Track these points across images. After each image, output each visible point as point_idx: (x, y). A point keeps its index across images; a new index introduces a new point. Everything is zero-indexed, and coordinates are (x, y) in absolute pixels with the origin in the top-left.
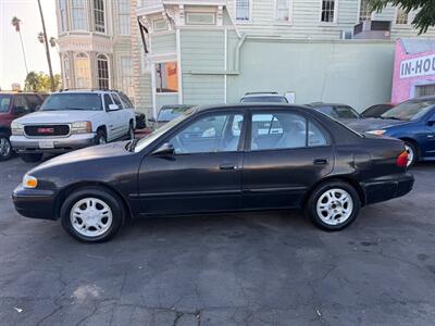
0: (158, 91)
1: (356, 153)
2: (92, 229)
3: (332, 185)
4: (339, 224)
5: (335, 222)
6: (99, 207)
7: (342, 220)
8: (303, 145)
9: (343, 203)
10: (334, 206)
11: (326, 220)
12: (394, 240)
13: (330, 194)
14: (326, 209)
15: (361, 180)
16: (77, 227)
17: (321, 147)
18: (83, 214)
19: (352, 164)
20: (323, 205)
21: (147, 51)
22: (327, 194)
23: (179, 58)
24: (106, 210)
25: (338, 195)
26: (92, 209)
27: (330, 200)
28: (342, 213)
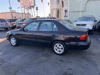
0: (65, 16)
1: (65, 34)
5: (59, 53)
7: (61, 53)
9: (61, 48)
14: (56, 48)
19: (63, 37)
21: (63, 7)
22: (56, 44)
23: (69, 8)
24: (15, 40)
25: (60, 45)
26: (13, 40)
27: (57, 46)
28: (61, 51)
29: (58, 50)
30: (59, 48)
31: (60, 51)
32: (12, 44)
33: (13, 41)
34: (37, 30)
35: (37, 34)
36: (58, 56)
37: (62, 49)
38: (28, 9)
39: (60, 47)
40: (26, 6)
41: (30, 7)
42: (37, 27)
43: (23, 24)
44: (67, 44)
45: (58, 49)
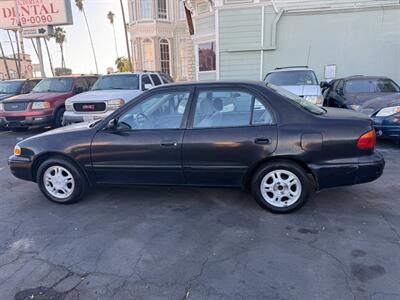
1: (304, 133)
2: (61, 192)
3: (277, 165)
4: (286, 207)
5: (281, 204)
6: (64, 174)
7: (290, 203)
8: (247, 123)
9: (290, 185)
10: (280, 188)
11: (270, 201)
12: (340, 230)
13: (276, 175)
14: (271, 190)
15: (310, 163)
16: (49, 189)
17: (267, 125)
18: (53, 179)
19: (300, 145)
20: (268, 186)
21: (192, 33)
22: (271, 174)
24: (70, 176)
25: (285, 177)
26: (59, 175)
27: (275, 181)
28: (289, 196)
29: (278, 194)
30: (281, 188)
31: (285, 199)
32: (53, 194)
33: (59, 182)
34: (182, 124)
35: (185, 142)
37: (294, 188)
38: (38, 38)
40: (29, 23)
43: (36, 106)
44: (314, 167)
45: (279, 192)
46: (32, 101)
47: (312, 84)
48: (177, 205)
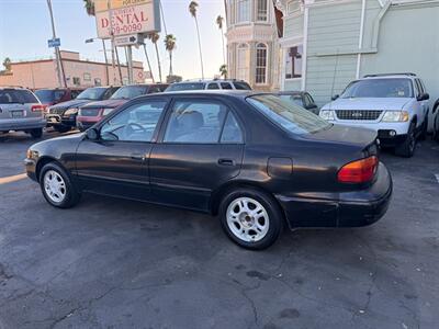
1: (272, 156)
2: (56, 196)
4: (253, 242)
5: (248, 238)
7: (257, 238)
9: (256, 216)
10: (248, 219)
11: (237, 233)
13: (242, 203)
14: (237, 220)
15: (279, 193)
16: (48, 192)
18: (51, 183)
19: (267, 170)
20: (234, 214)
21: (280, 36)
22: (238, 202)
23: (305, 39)
24: (62, 182)
25: (252, 206)
27: (242, 210)
28: (256, 230)
29: (245, 225)
31: (252, 233)
32: (51, 197)
33: (55, 186)
34: (154, 137)
35: (153, 156)
36: (246, 252)
37: (262, 221)
38: (130, 46)
39: (252, 213)
40: (122, 32)
41: (136, 36)
42: (154, 126)
43: (106, 112)
44: (283, 198)
45: (246, 223)
46: (104, 108)
47: (406, 96)
48: (151, 224)
